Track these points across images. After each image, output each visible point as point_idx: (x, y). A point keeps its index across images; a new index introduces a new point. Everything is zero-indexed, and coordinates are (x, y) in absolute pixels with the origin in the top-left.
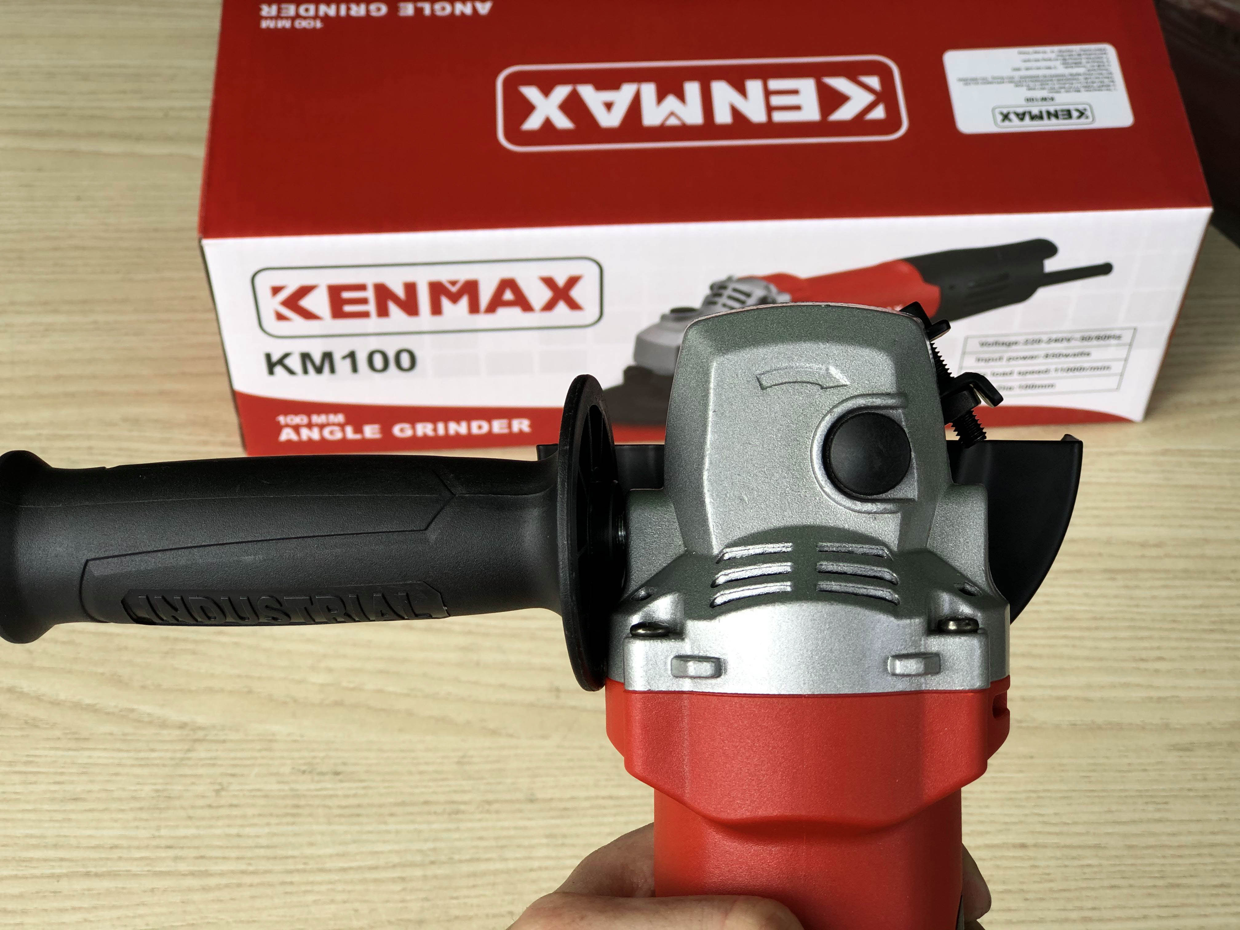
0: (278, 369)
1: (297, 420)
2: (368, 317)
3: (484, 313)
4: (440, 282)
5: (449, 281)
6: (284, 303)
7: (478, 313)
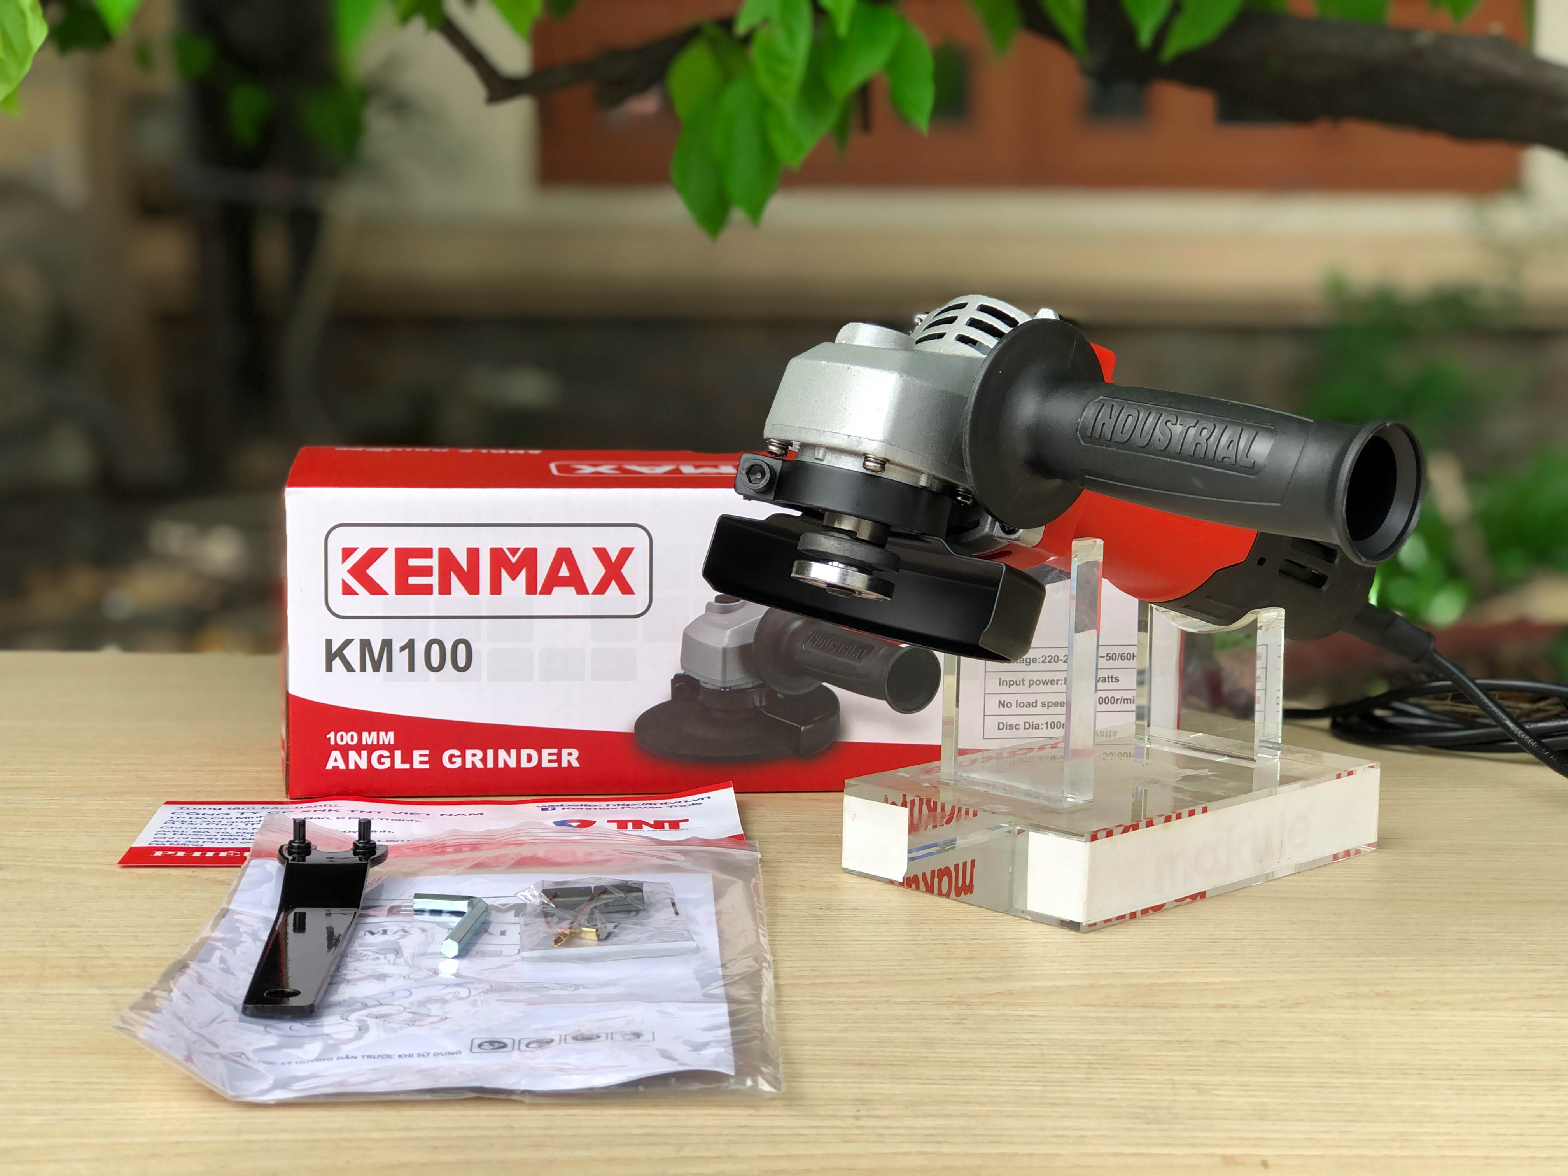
0: (337, 663)
1: (348, 738)
2: (431, 593)
3: (540, 593)
4: (501, 549)
5: (509, 549)
6: (353, 571)
7: (535, 593)
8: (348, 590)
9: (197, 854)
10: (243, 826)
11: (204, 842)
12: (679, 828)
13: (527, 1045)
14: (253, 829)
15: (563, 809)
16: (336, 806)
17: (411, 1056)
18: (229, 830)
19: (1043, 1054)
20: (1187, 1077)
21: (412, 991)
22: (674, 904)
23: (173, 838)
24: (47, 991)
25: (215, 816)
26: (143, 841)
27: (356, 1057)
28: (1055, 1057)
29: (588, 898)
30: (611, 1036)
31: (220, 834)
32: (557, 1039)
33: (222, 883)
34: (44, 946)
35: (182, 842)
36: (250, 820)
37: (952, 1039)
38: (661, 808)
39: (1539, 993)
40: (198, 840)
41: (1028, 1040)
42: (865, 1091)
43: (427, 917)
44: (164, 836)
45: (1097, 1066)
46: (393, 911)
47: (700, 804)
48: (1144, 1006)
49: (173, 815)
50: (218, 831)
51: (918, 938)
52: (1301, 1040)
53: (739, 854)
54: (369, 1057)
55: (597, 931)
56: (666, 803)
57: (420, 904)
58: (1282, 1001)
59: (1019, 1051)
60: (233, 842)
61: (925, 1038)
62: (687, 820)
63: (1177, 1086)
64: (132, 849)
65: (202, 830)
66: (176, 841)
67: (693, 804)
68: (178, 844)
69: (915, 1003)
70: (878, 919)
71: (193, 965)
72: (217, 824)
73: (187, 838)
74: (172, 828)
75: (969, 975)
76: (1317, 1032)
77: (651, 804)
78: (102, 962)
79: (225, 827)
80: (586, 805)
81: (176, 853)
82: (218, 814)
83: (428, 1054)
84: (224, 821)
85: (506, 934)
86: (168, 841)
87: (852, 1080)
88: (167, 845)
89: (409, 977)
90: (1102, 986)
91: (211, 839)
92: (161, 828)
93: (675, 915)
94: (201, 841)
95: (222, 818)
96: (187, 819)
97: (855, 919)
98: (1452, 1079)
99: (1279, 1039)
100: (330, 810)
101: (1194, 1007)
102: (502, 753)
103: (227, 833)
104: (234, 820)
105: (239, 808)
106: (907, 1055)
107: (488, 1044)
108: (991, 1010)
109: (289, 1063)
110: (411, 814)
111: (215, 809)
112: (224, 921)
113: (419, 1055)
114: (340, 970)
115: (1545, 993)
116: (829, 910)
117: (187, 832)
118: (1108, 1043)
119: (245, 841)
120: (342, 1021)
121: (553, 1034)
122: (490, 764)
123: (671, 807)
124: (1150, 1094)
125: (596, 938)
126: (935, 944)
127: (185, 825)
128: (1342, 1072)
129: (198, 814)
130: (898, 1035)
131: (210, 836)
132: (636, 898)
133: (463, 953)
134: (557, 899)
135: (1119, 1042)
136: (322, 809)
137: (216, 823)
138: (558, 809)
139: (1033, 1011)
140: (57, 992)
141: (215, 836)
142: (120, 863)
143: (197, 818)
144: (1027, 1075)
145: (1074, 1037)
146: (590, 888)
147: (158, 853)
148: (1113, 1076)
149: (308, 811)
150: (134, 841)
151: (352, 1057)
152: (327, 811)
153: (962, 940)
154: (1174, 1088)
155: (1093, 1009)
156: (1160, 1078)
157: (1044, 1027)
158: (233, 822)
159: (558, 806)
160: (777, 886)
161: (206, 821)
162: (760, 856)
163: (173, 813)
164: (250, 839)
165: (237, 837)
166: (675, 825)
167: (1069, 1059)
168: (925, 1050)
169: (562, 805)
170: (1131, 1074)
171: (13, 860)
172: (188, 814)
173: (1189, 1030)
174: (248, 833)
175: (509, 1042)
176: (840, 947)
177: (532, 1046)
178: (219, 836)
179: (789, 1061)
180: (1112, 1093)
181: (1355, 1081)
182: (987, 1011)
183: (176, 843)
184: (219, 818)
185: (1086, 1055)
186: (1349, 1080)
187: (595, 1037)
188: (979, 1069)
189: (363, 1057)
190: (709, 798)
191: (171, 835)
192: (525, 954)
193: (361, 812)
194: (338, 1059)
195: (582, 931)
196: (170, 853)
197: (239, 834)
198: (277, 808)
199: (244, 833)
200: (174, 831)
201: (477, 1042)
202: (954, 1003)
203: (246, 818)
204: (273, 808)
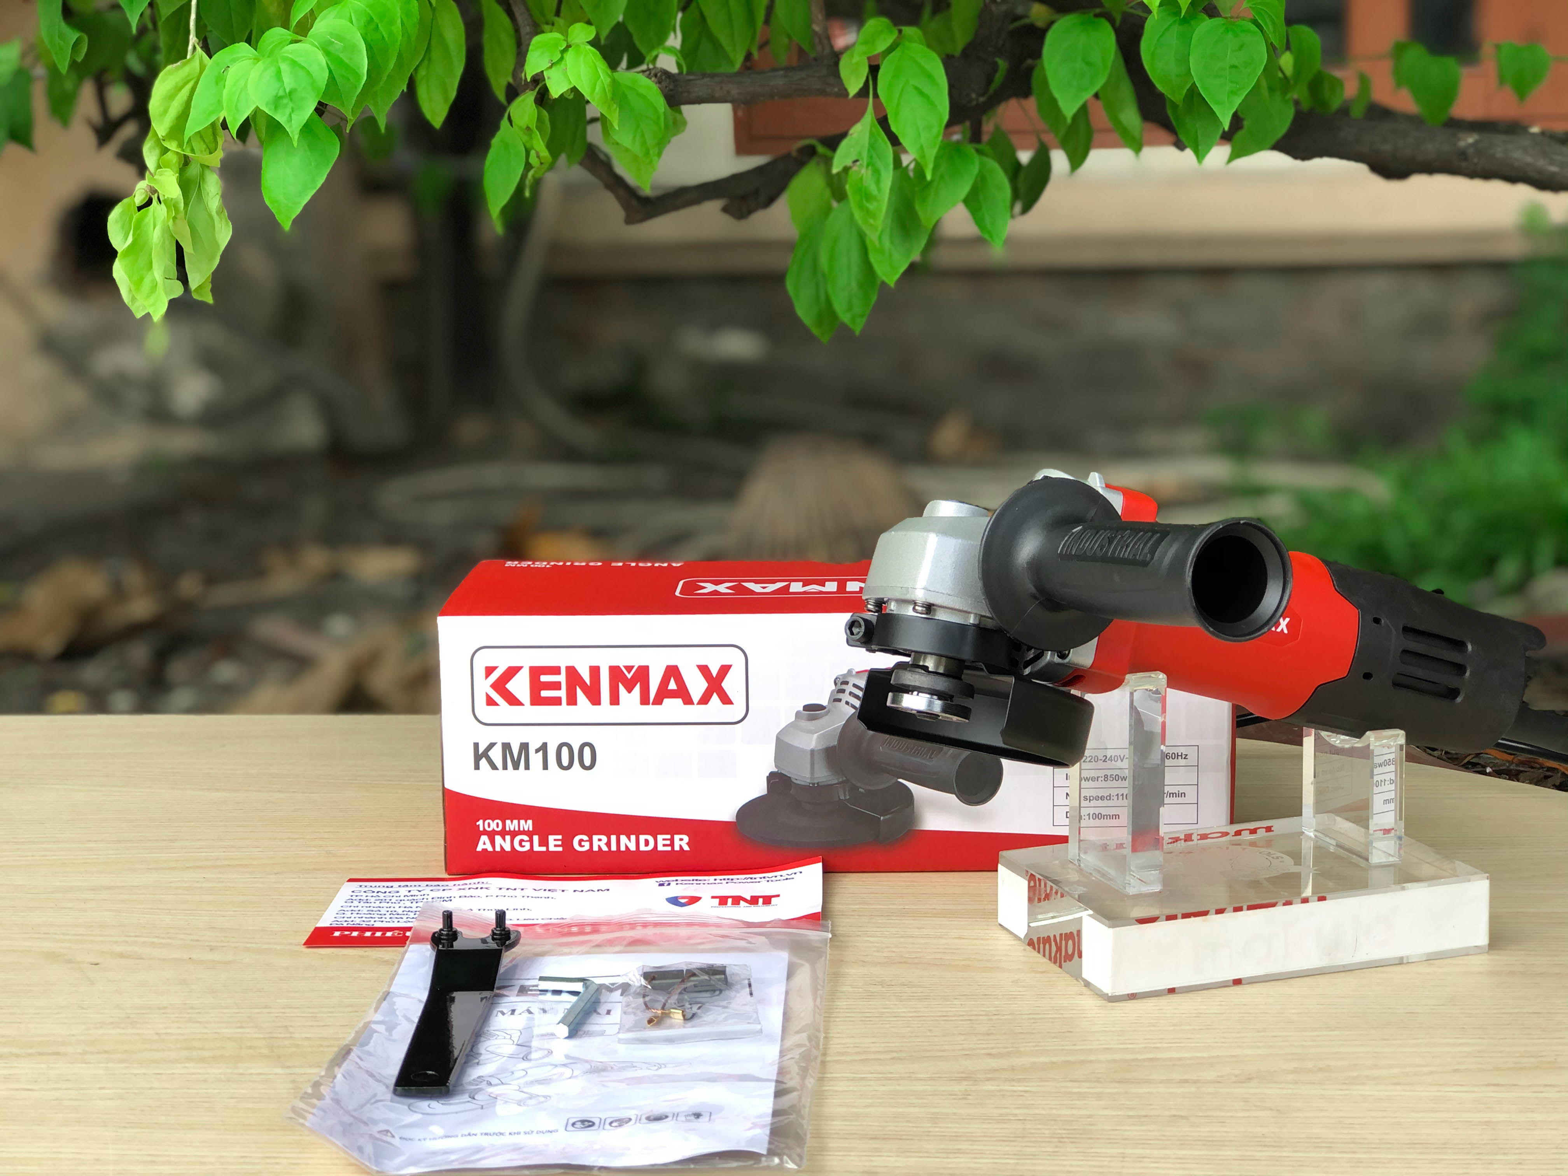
0: (483, 763)
1: (494, 825)
2: (560, 704)
3: (653, 704)
4: (619, 667)
5: (626, 667)
6: (494, 686)
7: (648, 704)
8: (490, 702)
9: (368, 934)
10: (408, 904)
11: (375, 921)
12: (770, 903)
13: (611, 1124)
14: (417, 907)
15: (677, 884)
16: (487, 883)
17: (519, 1133)
18: (397, 909)
19: (1024, 1129)
20: (1138, 1151)
21: (528, 1071)
22: (750, 985)
23: (350, 918)
24: (241, 1071)
25: (387, 894)
26: (325, 921)
27: (475, 1135)
28: (1033, 1131)
29: (680, 980)
30: (676, 1115)
31: (390, 913)
32: (633, 1118)
33: (387, 963)
34: (241, 1027)
35: (357, 921)
36: (415, 898)
37: (955, 1114)
38: (759, 882)
39: (1456, 1067)
40: (370, 919)
41: (1015, 1115)
42: (873, 1164)
43: (549, 996)
44: (343, 916)
45: (1066, 1140)
46: (523, 990)
47: (793, 878)
48: (1120, 1082)
49: (353, 894)
50: (388, 909)
51: (950, 1014)
52: (1241, 1114)
53: (813, 935)
54: (486, 1134)
55: (683, 1012)
56: (764, 878)
57: (544, 985)
58: (1236, 1076)
59: (1005, 1126)
60: (398, 922)
61: (933, 1113)
62: (778, 896)
63: (1126, 1159)
64: (317, 929)
65: (374, 909)
66: (352, 921)
67: (787, 879)
68: (354, 924)
69: (932, 1079)
70: (921, 994)
71: (355, 1049)
72: (388, 903)
73: (362, 917)
74: (350, 907)
75: (983, 1052)
76: (1257, 1106)
77: (751, 878)
78: (287, 1042)
79: (393, 905)
80: (697, 880)
81: (351, 933)
82: (390, 892)
83: (532, 1132)
84: (394, 899)
85: (611, 1013)
86: (346, 921)
87: (864, 1154)
88: (345, 925)
89: (526, 1058)
90: (1091, 1062)
91: (381, 918)
92: (342, 907)
93: (749, 996)
94: (373, 920)
95: (393, 896)
96: (364, 898)
97: (900, 995)
98: (1353, 1152)
99: (1223, 1114)
100: (482, 888)
101: (1162, 1082)
102: (623, 838)
103: (395, 911)
104: (402, 898)
105: (407, 886)
106: (915, 1129)
107: (580, 1123)
108: (992, 1085)
109: (425, 1139)
110: (549, 890)
111: (387, 887)
112: (385, 1004)
113: (525, 1133)
114: (474, 1050)
115: (1462, 1067)
116: (880, 986)
117: (362, 911)
118: (1080, 1118)
119: (409, 919)
120: (470, 1099)
121: (632, 1114)
122: (614, 848)
123: (768, 881)
124: (1101, 1167)
125: (682, 1018)
126: (962, 1020)
127: (362, 904)
128: (1265, 1146)
129: (374, 892)
130: (912, 1110)
131: (381, 914)
132: (719, 980)
133: (573, 1034)
134: (654, 982)
135: (1090, 1116)
136: (475, 886)
137: (387, 901)
138: (673, 884)
139: (1027, 1086)
140: (250, 1071)
141: (385, 914)
142: (304, 944)
143: (372, 896)
144: (1007, 1149)
145: (1055, 1112)
146: (683, 971)
147: (337, 934)
148: (1076, 1150)
149: (463, 889)
150: (319, 920)
151: (473, 1134)
152: (479, 888)
153: (986, 1015)
154: (1122, 1161)
155: (1077, 1084)
156: (1114, 1151)
157: (1033, 1102)
158: (401, 900)
159: (673, 881)
160: (842, 961)
161: (379, 900)
162: (830, 936)
163: (353, 892)
164: (413, 918)
165: (402, 916)
166: (767, 900)
167: (1044, 1134)
168: (930, 1125)
169: (677, 880)
170: (1092, 1148)
171: (222, 941)
172: (365, 892)
173: (1151, 1105)
174: (412, 912)
175: (597, 1121)
176: (882, 1024)
177: (614, 1124)
178: (388, 916)
179: (819, 1135)
180: (1071, 1166)
181: (1274, 1154)
182: (990, 1087)
183: (352, 923)
184: (390, 896)
185: (1060, 1129)
186: (1268, 1154)
187: (664, 1117)
188: (970, 1143)
189: (482, 1134)
190: (801, 872)
191: (348, 914)
192: (622, 1036)
193: (508, 889)
194: (462, 1136)
195: (671, 1012)
196: (346, 933)
197: (405, 913)
198: (439, 885)
199: (409, 911)
200: (352, 911)
201: (571, 1121)
202: (965, 1079)
203: (412, 896)
204: (435, 886)
